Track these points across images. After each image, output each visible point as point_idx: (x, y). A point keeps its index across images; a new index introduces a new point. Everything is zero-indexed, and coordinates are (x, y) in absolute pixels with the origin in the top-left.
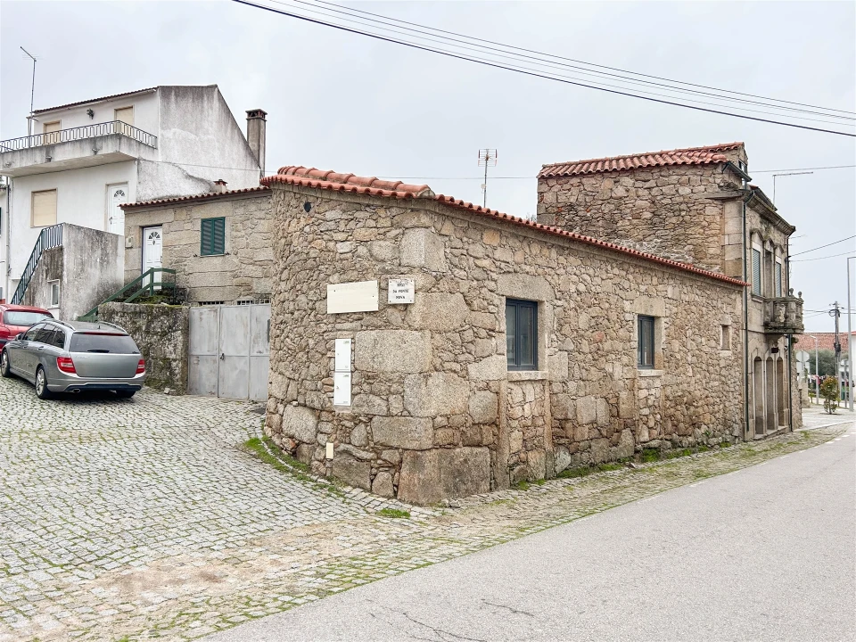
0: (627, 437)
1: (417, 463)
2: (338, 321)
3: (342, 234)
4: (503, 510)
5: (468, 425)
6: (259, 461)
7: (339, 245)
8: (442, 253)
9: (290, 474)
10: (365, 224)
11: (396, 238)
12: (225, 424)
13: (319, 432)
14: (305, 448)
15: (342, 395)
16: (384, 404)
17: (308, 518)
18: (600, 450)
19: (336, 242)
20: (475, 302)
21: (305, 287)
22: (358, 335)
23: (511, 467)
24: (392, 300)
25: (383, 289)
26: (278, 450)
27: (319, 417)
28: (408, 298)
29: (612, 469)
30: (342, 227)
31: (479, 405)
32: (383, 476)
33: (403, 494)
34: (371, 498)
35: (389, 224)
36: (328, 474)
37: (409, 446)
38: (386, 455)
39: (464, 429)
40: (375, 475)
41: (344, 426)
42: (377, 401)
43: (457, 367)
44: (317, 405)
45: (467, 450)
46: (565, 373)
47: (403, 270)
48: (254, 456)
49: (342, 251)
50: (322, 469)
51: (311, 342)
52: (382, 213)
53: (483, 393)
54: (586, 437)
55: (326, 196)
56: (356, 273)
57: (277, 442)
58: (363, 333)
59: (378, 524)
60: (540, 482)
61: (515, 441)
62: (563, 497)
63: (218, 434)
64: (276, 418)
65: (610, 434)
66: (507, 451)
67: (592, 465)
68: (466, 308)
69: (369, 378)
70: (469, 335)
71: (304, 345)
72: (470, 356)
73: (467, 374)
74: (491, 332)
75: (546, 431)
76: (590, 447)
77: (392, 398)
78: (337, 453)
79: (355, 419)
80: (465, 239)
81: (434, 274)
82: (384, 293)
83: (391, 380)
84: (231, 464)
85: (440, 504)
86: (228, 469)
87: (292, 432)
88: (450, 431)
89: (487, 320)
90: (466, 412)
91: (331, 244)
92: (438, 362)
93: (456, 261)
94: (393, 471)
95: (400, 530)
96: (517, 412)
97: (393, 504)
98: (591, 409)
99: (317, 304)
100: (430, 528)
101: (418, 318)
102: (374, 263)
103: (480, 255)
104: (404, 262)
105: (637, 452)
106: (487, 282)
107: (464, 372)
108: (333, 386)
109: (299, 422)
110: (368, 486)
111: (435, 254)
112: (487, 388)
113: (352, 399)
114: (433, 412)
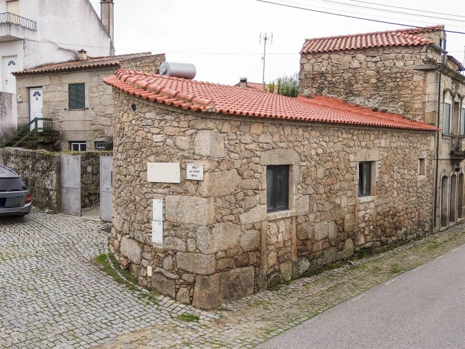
0: (349, 244)
1: (205, 283)
2: (155, 187)
3: (156, 129)
4: (259, 311)
5: (239, 254)
6: (105, 273)
7: (154, 136)
8: (222, 145)
9: (124, 285)
10: (171, 124)
11: (191, 135)
12: (84, 240)
13: (142, 258)
14: (134, 267)
15: (157, 237)
16: (184, 244)
17: (133, 325)
18: (330, 255)
19: (153, 134)
20: (245, 173)
21: (133, 161)
22: (167, 198)
23: (269, 276)
24: (189, 177)
25: (183, 169)
26: (117, 264)
27: (143, 248)
28: (200, 176)
29: (338, 267)
30: (156, 125)
31: (247, 239)
32: (183, 290)
33: (196, 302)
34: (175, 305)
35: (187, 125)
36: (149, 286)
37: (199, 273)
38: (185, 276)
39: (237, 257)
40: (178, 289)
41: (158, 257)
42: (180, 241)
43: (232, 218)
44: (141, 240)
45: (239, 270)
46: (307, 209)
47: (196, 157)
48: (102, 269)
49: (156, 141)
50: (145, 283)
51: (137, 198)
52: (182, 117)
53: (250, 232)
54: (321, 248)
55: (146, 103)
56: (165, 156)
57: (117, 258)
58: (171, 196)
59: (178, 328)
60: (288, 283)
61: (272, 259)
62: (301, 295)
63: (79, 249)
64: (116, 242)
65: (338, 244)
66: (266, 266)
67: (324, 266)
68: (239, 177)
69: (174, 226)
70: (241, 196)
71: (133, 199)
72: (241, 209)
73: (239, 221)
74: (256, 191)
75: (292, 249)
76: (323, 254)
77: (189, 240)
78: (154, 273)
79: (165, 251)
80: (238, 133)
81: (217, 160)
82: (184, 172)
83: (188, 229)
84: (86, 277)
85: (220, 308)
86: (84, 283)
87: (126, 255)
88: (227, 260)
89: (253, 184)
90: (238, 245)
91: (149, 135)
92: (219, 217)
93: (232, 148)
94: (189, 287)
95: (190, 333)
96: (274, 240)
97: (188, 310)
98: (324, 229)
99: (141, 174)
100: (211, 330)
101: (206, 190)
102: (177, 151)
103: (249, 141)
104: (197, 152)
105: (355, 252)
106: (253, 159)
107: (237, 221)
108: (151, 229)
109: (130, 249)
110: (174, 296)
111: (218, 147)
112: (253, 227)
113: (164, 239)
114: (215, 249)
